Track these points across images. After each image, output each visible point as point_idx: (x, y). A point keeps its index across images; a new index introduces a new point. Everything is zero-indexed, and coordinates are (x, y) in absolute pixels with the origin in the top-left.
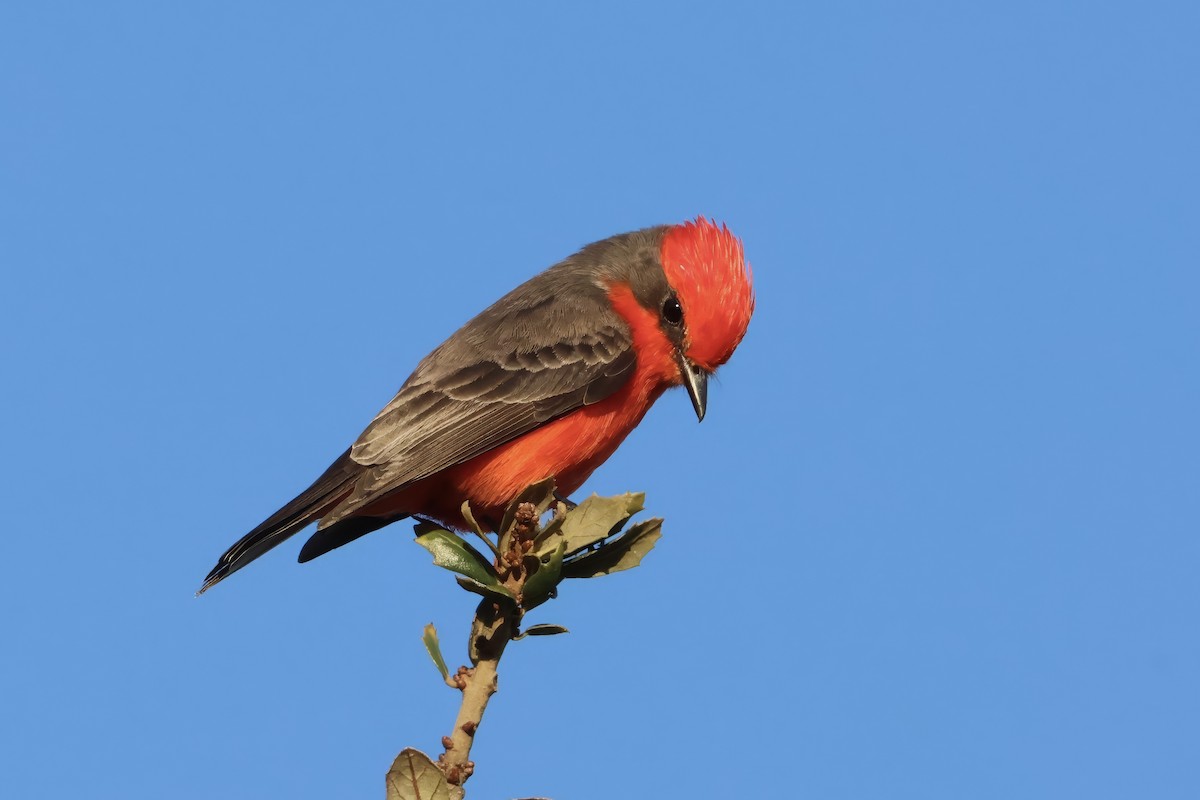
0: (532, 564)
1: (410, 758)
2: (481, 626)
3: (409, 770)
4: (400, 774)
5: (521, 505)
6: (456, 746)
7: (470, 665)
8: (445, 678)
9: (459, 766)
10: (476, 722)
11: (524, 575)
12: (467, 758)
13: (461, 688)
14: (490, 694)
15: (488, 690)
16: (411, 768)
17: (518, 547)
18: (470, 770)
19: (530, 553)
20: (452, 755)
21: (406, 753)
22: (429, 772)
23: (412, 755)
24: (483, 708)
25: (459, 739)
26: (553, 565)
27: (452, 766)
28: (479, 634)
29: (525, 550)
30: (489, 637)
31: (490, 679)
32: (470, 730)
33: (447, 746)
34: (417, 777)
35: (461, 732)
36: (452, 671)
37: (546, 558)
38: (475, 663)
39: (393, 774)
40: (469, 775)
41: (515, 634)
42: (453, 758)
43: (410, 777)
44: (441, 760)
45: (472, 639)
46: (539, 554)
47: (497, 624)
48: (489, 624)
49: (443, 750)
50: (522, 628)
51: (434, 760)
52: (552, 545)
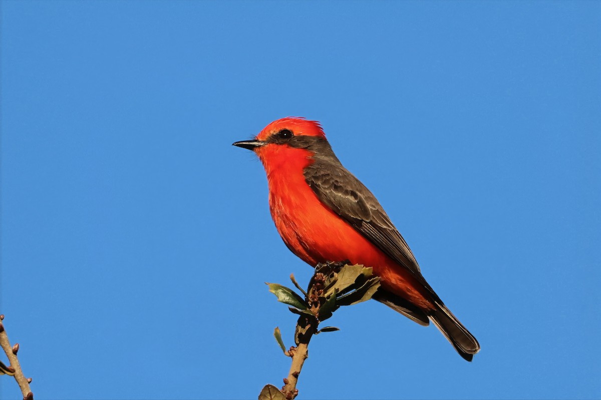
0: (322, 300)
1: (269, 389)
2: (300, 328)
3: (269, 394)
4: (265, 396)
5: (317, 274)
6: (290, 382)
7: (295, 346)
8: (284, 352)
9: (291, 392)
10: (298, 371)
11: (319, 305)
12: (295, 388)
13: (292, 356)
14: (305, 359)
15: (304, 357)
16: (270, 393)
17: (316, 292)
18: (296, 393)
19: (321, 296)
20: (288, 387)
21: (267, 386)
22: (278, 394)
23: (270, 387)
24: (302, 365)
25: (291, 379)
26: (331, 300)
27: (288, 392)
28: (299, 331)
29: (319, 294)
30: (304, 333)
31: (304, 352)
32: (296, 375)
33: (286, 382)
34: (272, 397)
35: (292, 376)
36: (287, 349)
37: (329, 297)
38: (298, 345)
39: (262, 395)
40: (296, 395)
41: (316, 332)
42: (288, 388)
43: (269, 398)
44: (283, 389)
45: (296, 334)
46: (326, 295)
47: (307, 327)
48: (304, 327)
49: (284, 385)
50: (319, 329)
51: (280, 389)
52: (331, 291)
